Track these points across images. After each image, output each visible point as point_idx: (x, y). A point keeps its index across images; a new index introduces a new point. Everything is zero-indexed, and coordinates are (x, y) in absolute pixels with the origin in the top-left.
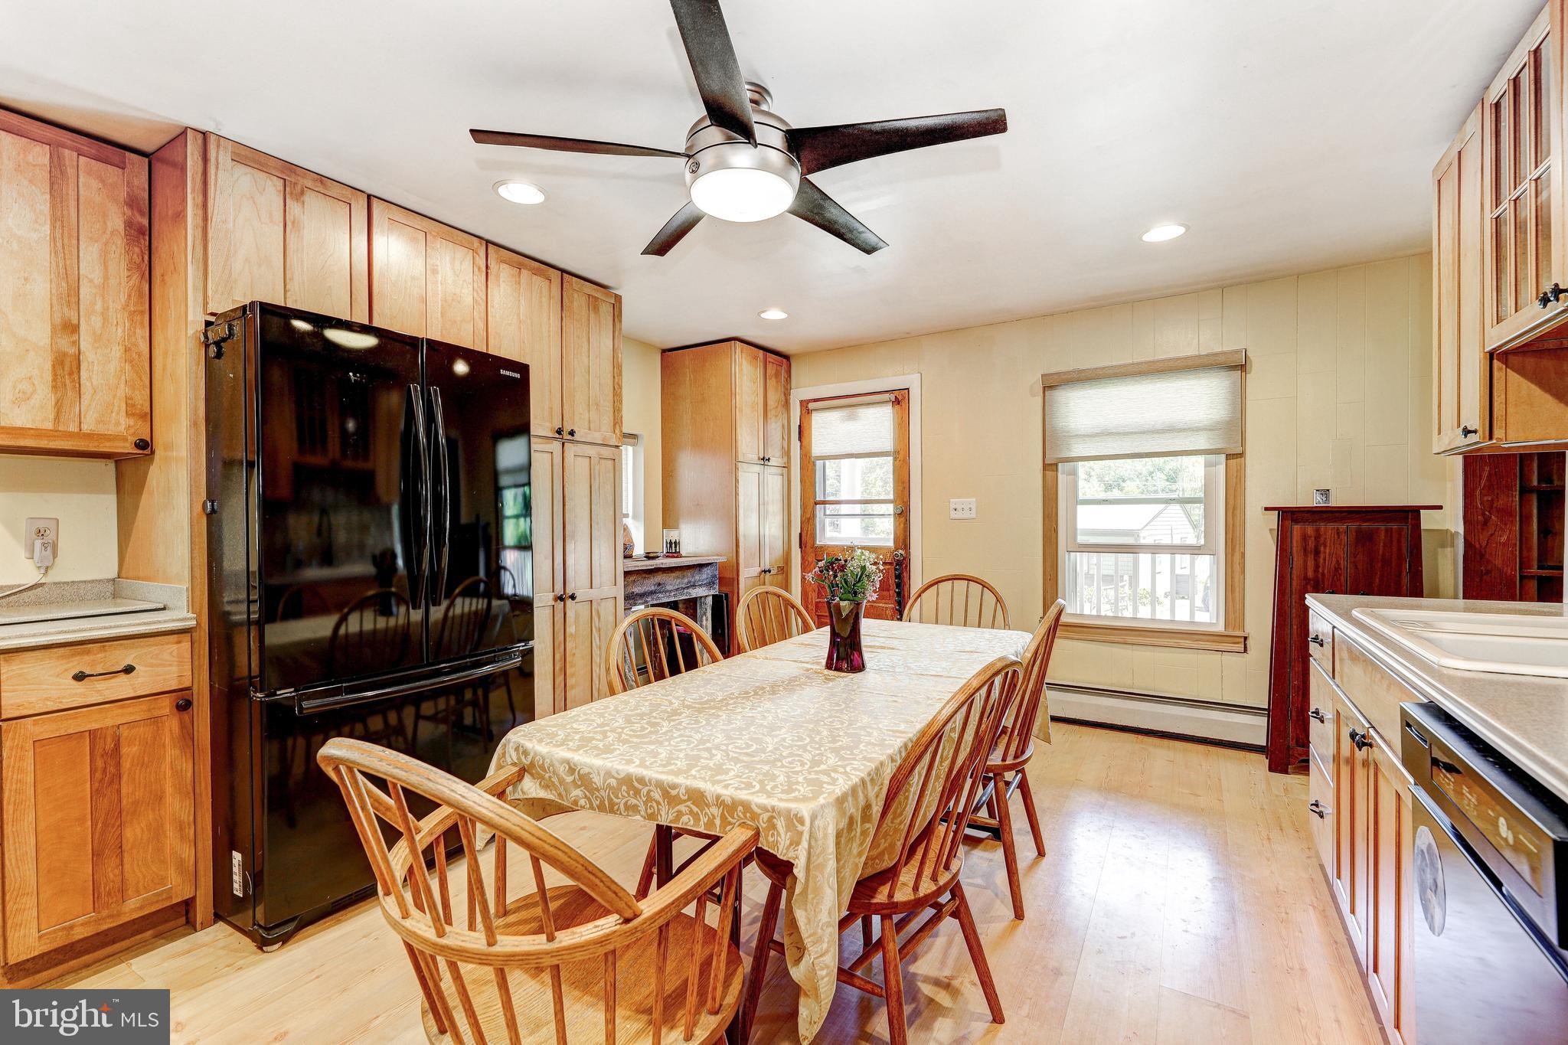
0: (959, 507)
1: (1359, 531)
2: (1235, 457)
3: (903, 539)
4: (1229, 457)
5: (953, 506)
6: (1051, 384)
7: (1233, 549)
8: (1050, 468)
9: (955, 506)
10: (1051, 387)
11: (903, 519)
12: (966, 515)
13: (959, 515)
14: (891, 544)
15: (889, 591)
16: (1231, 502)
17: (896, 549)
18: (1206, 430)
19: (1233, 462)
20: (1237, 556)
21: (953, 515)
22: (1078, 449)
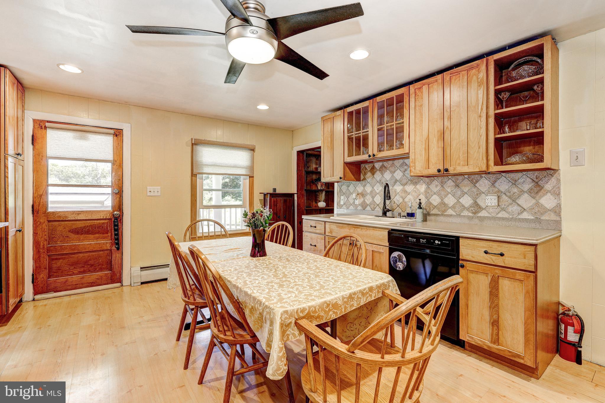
0: (152, 191)
1: (284, 199)
2: (251, 177)
3: (119, 206)
4: (250, 177)
5: (148, 190)
6: (195, 144)
7: (251, 206)
8: (193, 175)
9: (150, 190)
10: (196, 144)
11: (118, 196)
12: (156, 194)
13: (152, 194)
14: (110, 209)
15: (108, 233)
16: (251, 191)
17: (114, 211)
18: (245, 168)
19: (251, 179)
20: (252, 208)
21: (149, 194)
22: (206, 170)
